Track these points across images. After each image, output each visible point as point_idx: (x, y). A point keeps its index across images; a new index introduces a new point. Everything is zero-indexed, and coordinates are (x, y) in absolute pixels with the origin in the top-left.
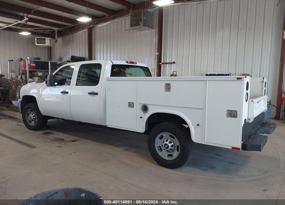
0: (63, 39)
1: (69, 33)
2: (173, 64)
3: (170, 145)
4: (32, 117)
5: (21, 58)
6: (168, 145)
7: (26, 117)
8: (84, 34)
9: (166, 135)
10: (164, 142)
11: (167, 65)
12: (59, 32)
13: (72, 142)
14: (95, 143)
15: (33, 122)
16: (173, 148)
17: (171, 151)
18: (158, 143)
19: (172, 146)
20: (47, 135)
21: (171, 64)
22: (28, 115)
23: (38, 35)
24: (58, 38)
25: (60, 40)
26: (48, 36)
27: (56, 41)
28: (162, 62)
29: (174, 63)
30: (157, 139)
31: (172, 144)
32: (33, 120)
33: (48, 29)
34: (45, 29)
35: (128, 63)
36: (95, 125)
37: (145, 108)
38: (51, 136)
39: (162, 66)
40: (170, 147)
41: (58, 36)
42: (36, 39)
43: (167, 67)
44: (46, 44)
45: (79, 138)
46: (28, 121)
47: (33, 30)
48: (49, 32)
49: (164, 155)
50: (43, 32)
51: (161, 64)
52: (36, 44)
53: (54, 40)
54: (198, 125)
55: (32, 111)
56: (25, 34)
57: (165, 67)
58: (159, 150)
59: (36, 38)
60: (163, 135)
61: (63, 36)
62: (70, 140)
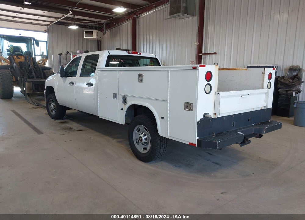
0: (111, 31)
1: (116, 25)
2: (214, 55)
3: (144, 138)
4: (53, 107)
5: (67, 52)
6: (142, 138)
7: (49, 106)
8: (129, 24)
9: (141, 127)
10: (139, 135)
11: (208, 55)
12: (107, 24)
13: (77, 131)
14: (98, 134)
15: (54, 111)
16: (147, 141)
17: (146, 144)
18: (136, 135)
19: (146, 139)
20: (62, 124)
21: (212, 55)
22: (50, 104)
23: (86, 28)
24: (106, 30)
25: (108, 32)
26: (95, 28)
27: (104, 34)
28: (203, 52)
29: (215, 53)
30: (135, 131)
31: (146, 137)
32: (54, 110)
33: (95, 22)
34: (93, 22)
35: (129, 53)
36: (95, 115)
37: (125, 100)
38: (64, 125)
39: (203, 57)
40: (144, 140)
41: (106, 29)
42: (84, 33)
43: (208, 58)
44: (94, 37)
45: (87, 129)
46: (50, 111)
47: (83, 24)
48: (97, 24)
49: (140, 148)
50: (92, 25)
51: (201, 54)
52: (85, 38)
53: (102, 33)
54: (163, 118)
55: (53, 101)
56: (74, 27)
57: (206, 58)
58: (137, 142)
59: (84, 31)
60: (140, 128)
61: (111, 28)
62: (77, 130)
